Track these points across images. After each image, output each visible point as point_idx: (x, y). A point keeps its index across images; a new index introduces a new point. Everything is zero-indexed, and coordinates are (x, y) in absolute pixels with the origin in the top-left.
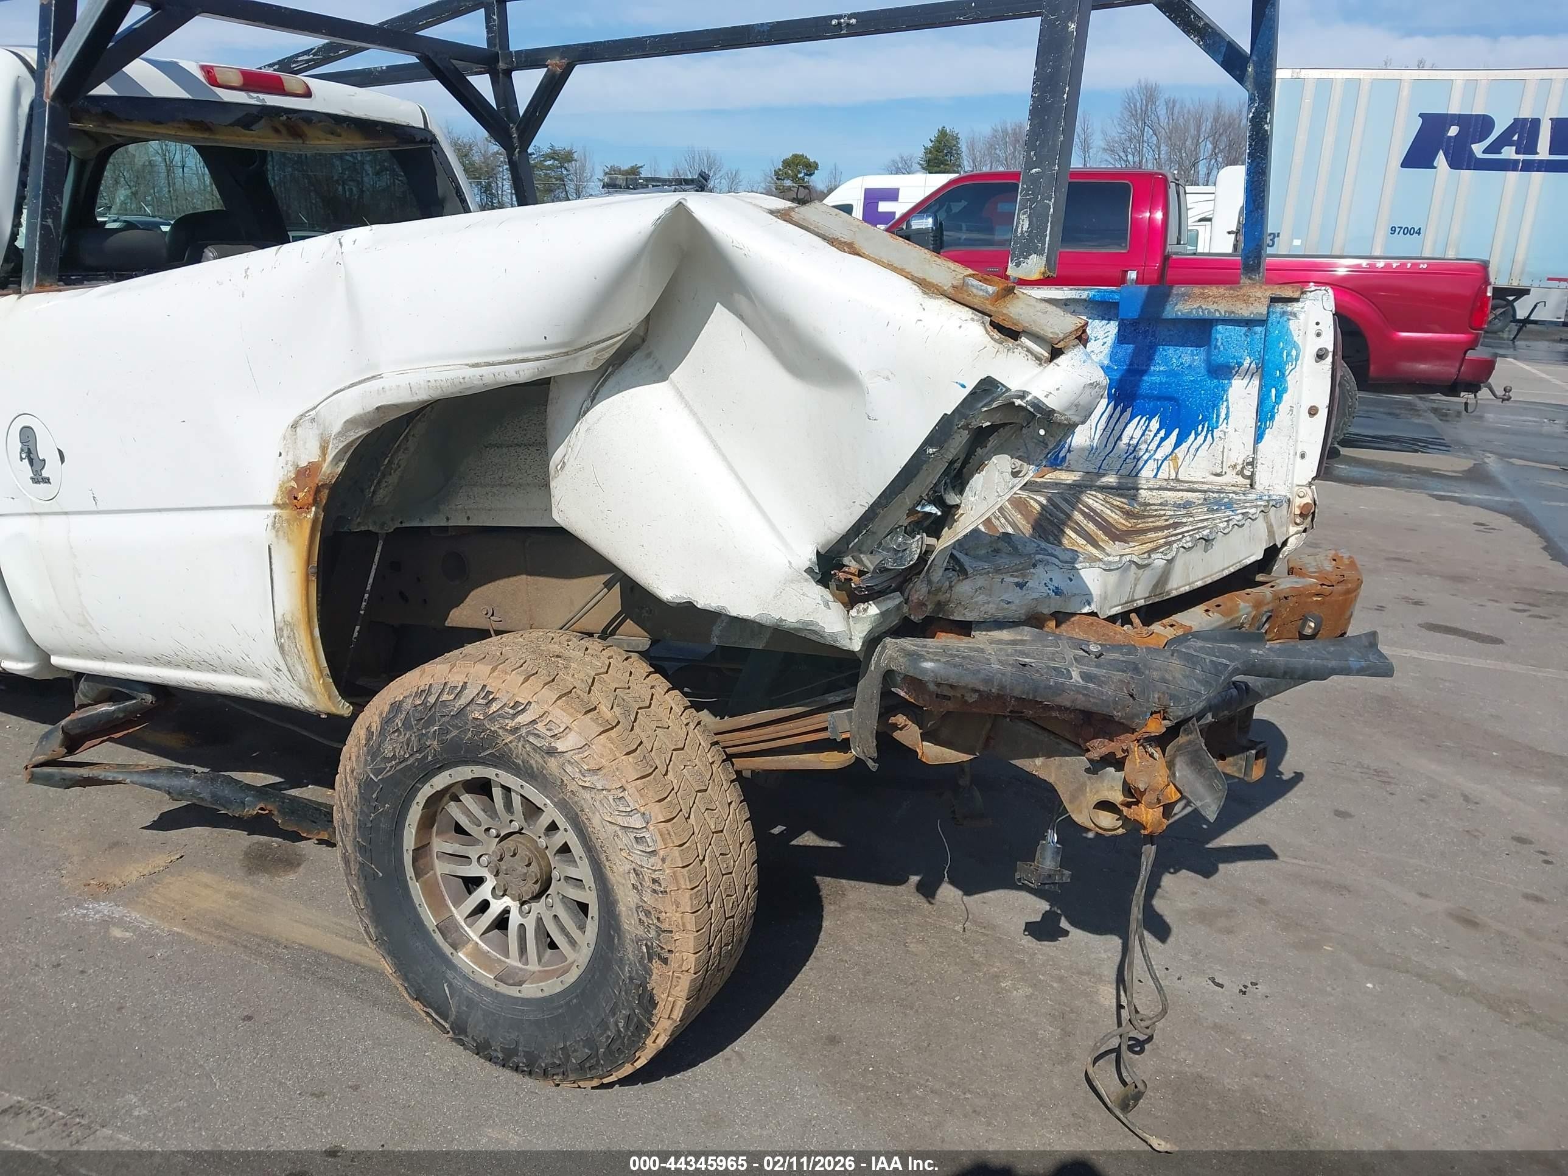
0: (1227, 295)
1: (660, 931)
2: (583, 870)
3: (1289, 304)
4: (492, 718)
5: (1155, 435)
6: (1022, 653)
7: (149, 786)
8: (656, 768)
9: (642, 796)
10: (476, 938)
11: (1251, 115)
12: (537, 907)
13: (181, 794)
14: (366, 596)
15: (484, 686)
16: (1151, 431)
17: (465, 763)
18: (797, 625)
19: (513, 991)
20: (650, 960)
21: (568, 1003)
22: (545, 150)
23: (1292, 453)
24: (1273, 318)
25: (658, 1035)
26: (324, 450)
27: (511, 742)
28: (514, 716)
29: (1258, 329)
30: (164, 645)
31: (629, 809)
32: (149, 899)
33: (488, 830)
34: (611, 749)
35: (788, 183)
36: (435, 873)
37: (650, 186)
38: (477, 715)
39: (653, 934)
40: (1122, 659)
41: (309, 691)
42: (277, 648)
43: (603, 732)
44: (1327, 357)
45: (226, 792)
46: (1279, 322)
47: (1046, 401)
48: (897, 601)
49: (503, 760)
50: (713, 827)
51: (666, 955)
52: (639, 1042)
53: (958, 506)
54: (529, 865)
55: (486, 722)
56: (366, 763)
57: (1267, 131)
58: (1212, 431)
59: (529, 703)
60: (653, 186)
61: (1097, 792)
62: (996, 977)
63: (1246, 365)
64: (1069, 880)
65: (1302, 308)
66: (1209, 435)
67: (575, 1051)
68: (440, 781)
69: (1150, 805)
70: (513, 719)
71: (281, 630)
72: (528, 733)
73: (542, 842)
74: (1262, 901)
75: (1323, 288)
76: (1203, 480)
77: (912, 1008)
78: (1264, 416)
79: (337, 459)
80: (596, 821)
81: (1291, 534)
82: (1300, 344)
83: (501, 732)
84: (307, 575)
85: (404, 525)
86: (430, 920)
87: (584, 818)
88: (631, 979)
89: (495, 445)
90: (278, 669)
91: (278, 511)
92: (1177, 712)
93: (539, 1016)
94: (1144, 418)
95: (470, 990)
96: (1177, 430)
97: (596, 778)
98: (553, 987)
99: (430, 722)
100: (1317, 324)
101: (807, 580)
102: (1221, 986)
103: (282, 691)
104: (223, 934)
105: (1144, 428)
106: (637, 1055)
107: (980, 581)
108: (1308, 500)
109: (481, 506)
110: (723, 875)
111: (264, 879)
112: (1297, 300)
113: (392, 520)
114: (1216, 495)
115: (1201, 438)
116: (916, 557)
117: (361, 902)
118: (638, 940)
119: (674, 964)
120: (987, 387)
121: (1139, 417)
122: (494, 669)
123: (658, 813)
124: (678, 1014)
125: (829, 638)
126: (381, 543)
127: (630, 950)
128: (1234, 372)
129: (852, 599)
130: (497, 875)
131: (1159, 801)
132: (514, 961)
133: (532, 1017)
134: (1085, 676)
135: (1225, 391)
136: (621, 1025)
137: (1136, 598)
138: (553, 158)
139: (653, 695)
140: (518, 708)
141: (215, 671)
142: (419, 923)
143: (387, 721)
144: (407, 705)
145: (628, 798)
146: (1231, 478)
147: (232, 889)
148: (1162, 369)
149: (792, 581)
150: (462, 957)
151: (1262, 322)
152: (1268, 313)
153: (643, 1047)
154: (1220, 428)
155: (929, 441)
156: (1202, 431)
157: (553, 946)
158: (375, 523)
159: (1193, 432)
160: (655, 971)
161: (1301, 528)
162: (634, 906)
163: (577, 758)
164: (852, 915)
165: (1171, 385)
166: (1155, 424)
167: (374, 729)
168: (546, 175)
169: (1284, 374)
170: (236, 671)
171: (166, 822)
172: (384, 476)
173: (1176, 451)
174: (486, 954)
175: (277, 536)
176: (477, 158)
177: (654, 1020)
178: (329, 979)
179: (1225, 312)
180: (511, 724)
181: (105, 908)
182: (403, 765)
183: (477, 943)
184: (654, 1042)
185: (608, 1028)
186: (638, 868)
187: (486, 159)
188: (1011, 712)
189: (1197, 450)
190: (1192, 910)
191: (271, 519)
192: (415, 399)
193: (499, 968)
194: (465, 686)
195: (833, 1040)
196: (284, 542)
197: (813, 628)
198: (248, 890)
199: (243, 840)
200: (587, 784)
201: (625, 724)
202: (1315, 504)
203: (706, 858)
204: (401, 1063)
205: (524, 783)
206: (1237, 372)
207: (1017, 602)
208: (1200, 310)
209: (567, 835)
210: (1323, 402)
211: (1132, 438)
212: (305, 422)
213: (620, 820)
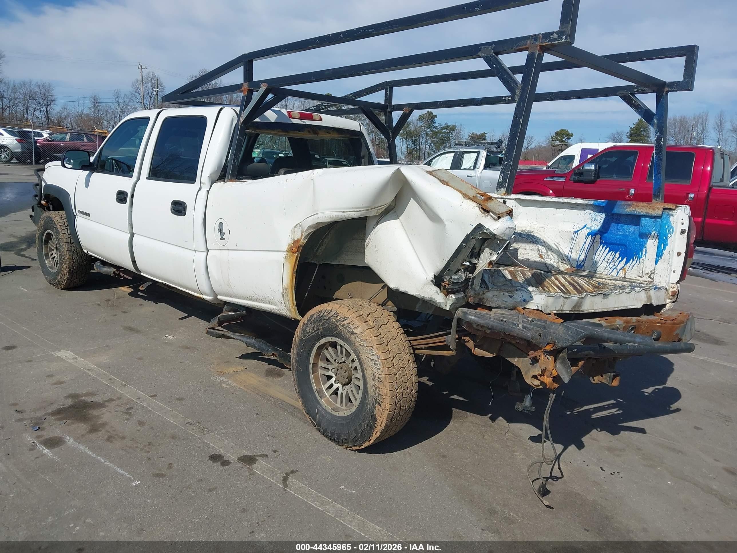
0: (646, 206)
1: (379, 395)
2: (359, 375)
3: (671, 211)
4: (337, 321)
5: (618, 259)
6: (504, 317)
7: (240, 340)
8: (384, 342)
9: (378, 350)
10: (328, 396)
11: (656, 138)
12: (347, 387)
13: (250, 344)
14: (311, 283)
15: (337, 311)
16: (616, 257)
17: (330, 336)
18: (428, 299)
19: (336, 414)
20: (376, 404)
21: (351, 418)
22: (443, 125)
23: (669, 270)
24: (664, 216)
25: (377, 432)
26: (302, 235)
27: (342, 329)
28: (344, 321)
29: (659, 220)
30: (250, 294)
31: (373, 354)
32: (235, 378)
33: (335, 360)
34: (370, 334)
35: (558, 142)
36: (318, 373)
37: (476, 145)
38: (333, 320)
39: (377, 395)
40: (540, 324)
41: (289, 310)
42: (282, 296)
43: (368, 329)
44: (685, 233)
45: (263, 346)
46: (666, 218)
47: (493, 231)
48: (462, 295)
49: (339, 335)
50: (401, 366)
51: (381, 403)
52: (371, 433)
53: (477, 264)
54: (345, 372)
55: (335, 322)
56: (302, 334)
57: (662, 144)
58: (639, 259)
59: (348, 317)
60: (477, 145)
61: (534, 372)
62: (514, 451)
63: (653, 234)
64: (534, 410)
65: (676, 213)
66: (638, 261)
67: (351, 434)
68: (322, 341)
69: (548, 377)
70: (343, 322)
71: (284, 290)
72: (347, 326)
73: (350, 365)
74: (639, 449)
75: (685, 206)
76: (635, 278)
77: (477, 454)
78: (659, 255)
79: (305, 238)
80: (363, 356)
81: (667, 303)
82: (674, 227)
83: (339, 326)
84: (293, 273)
85: (326, 263)
86: (315, 388)
87: (360, 355)
88: (369, 410)
89: (355, 239)
90: (281, 303)
91: (287, 253)
92: (559, 345)
93: (342, 422)
94: (614, 252)
95: (324, 412)
96: (626, 258)
97: (365, 342)
98: (348, 413)
99: (320, 321)
100: (682, 219)
101: (431, 284)
102: (604, 471)
103: (282, 310)
104: (255, 391)
105: (613, 256)
106: (370, 438)
107: (495, 293)
108: (675, 289)
109: (349, 258)
110: (403, 382)
111: (270, 378)
112: (674, 210)
113: (322, 260)
114: (635, 284)
115: (635, 262)
116: (464, 279)
117: (295, 379)
118: (373, 397)
119: (383, 407)
120: (479, 227)
121: (612, 251)
122: (340, 306)
123: (382, 356)
124: (383, 425)
125: (438, 305)
126: (318, 267)
127: (370, 400)
128: (648, 236)
129: (448, 292)
130: (336, 375)
131: (551, 375)
132: (338, 405)
133: (340, 422)
134: (524, 327)
135: (645, 244)
136: (366, 426)
137: (564, 309)
138: (446, 129)
139: (388, 321)
140: (345, 319)
141: (264, 303)
142: (311, 388)
143: (309, 320)
144: (315, 316)
145: (373, 350)
146: (646, 278)
147: (260, 379)
148: (622, 233)
149: (427, 284)
150: (323, 401)
151: (660, 217)
152: (662, 214)
153: (372, 435)
154: (642, 258)
155: (463, 242)
156: (635, 259)
157: (350, 400)
158: (316, 261)
159: (632, 259)
160: (377, 408)
161: (672, 301)
162: (372, 385)
163: (360, 335)
164: (467, 424)
165: (624, 240)
166: (618, 255)
167: (305, 323)
168: (442, 136)
169: (667, 239)
170: (270, 303)
171: (244, 357)
172: (320, 246)
173: (625, 266)
174: (330, 402)
175: (286, 260)
176: (412, 128)
177: (376, 425)
178: (284, 408)
179: (645, 213)
180: (342, 323)
181: (222, 378)
182: (312, 335)
183: (328, 398)
184: (376, 434)
185: (362, 427)
186: (374, 373)
187: (416, 128)
188: (502, 338)
189: (633, 266)
190: (606, 446)
191: (285, 255)
192: (327, 221)
193: (333, 406)
194: (331, 311)
195: (444, 456)
196: (287, 262)
197: (433, 300)
198: (264, 380)
199: (266, 366)
200: (362, 344)
201: (377, 327)
202: (678, 292)
203: (397, 374)
204: (300, 434)
205: (345, 344)
206: (650, 236)
207: (509, 302)
208: (635, 211)
209: (357, 364)
210: (683, 251)
211: (609, 260)
212: (298, 226)
213: (370, 357)
